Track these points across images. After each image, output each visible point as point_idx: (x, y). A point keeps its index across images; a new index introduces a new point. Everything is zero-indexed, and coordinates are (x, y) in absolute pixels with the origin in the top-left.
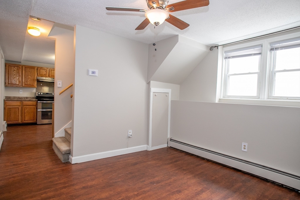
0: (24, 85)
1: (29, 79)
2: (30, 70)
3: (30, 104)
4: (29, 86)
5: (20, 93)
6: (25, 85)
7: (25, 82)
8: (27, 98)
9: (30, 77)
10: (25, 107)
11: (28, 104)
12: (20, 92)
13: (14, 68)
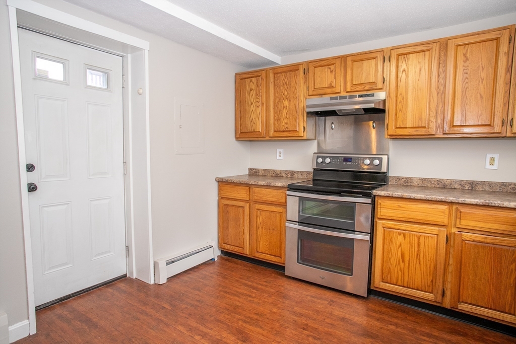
0: (272, 133)
1: (285, 109)
2: (286, 80)
3: (271, 199)
4: (285, 134)
5: (278, 158)
6: (275, 131)
7: (276, 122)
8: (292, 173)
9: (286, 102)
10: (257, 206)
11: (265, 198)
12: (278, 154)
13: (251, 81)
